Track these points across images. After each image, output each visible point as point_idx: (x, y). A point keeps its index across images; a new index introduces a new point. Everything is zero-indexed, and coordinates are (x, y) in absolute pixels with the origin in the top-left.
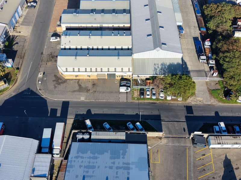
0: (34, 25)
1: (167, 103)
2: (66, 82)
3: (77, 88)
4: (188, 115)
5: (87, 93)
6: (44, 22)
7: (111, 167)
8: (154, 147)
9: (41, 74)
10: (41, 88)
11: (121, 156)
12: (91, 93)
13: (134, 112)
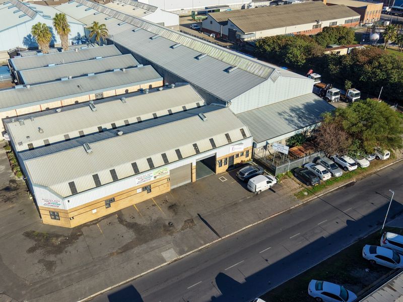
2: (81, 235)
5: (171, 234)
12: (182, 229)
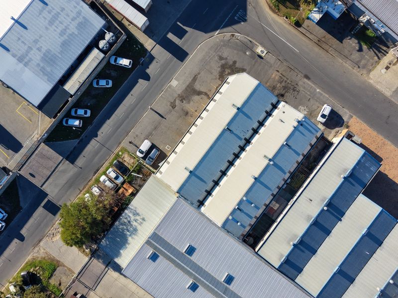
0: (390, 102)
1: (83, 189)
2: (219, 79)
3: (198, 86)
4: (46, 200)
5: (179, 95)
6: (387, 123)
7: (37, 43)
8: (38, 121)
9: (262, 51)
10: (234, 38)
11: (42, 65)
12: (175, 100)
13: (102, 135)
